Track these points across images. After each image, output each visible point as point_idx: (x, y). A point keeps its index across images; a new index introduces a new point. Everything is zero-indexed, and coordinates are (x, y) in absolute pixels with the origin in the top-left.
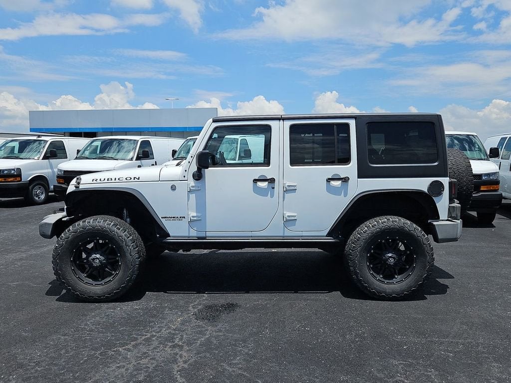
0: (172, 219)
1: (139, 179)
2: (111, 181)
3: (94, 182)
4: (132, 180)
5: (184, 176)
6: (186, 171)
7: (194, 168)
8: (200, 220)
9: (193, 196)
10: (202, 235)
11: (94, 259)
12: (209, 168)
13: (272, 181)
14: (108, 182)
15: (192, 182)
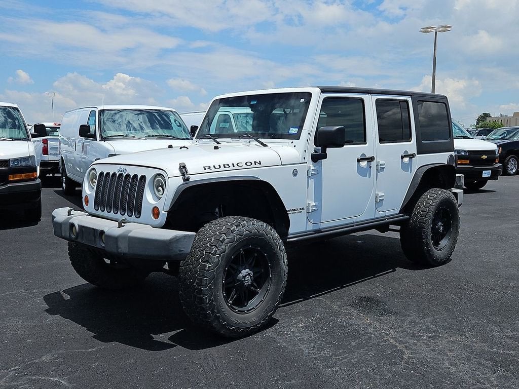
0: (293, 212)
1: (260, 164)
2: (229, 169)
3: (208, 170)
4: (253, 165)
5: (304, 158)
6: (305, 151)
7: (312, 148)
8: (317, 210)
9: (312, 181)
10: (317, 227)
11: (244, 277)
12: (345, 146)
13: (371, 159)
14: (226, 169)
15: (311, 165)
